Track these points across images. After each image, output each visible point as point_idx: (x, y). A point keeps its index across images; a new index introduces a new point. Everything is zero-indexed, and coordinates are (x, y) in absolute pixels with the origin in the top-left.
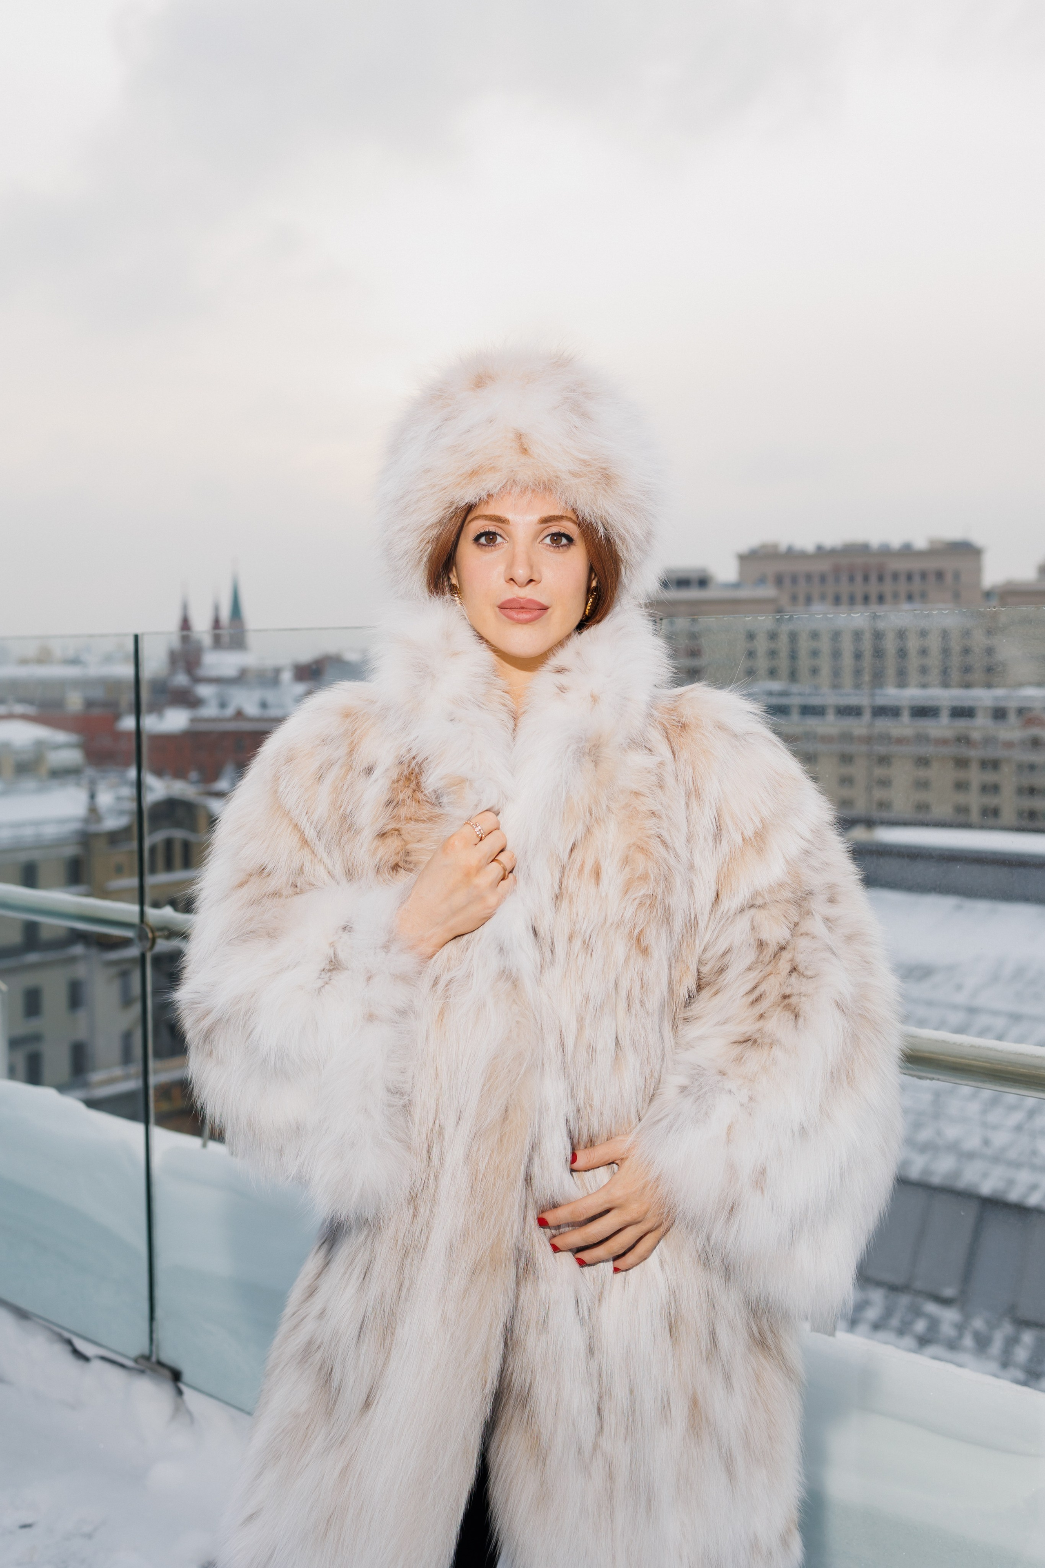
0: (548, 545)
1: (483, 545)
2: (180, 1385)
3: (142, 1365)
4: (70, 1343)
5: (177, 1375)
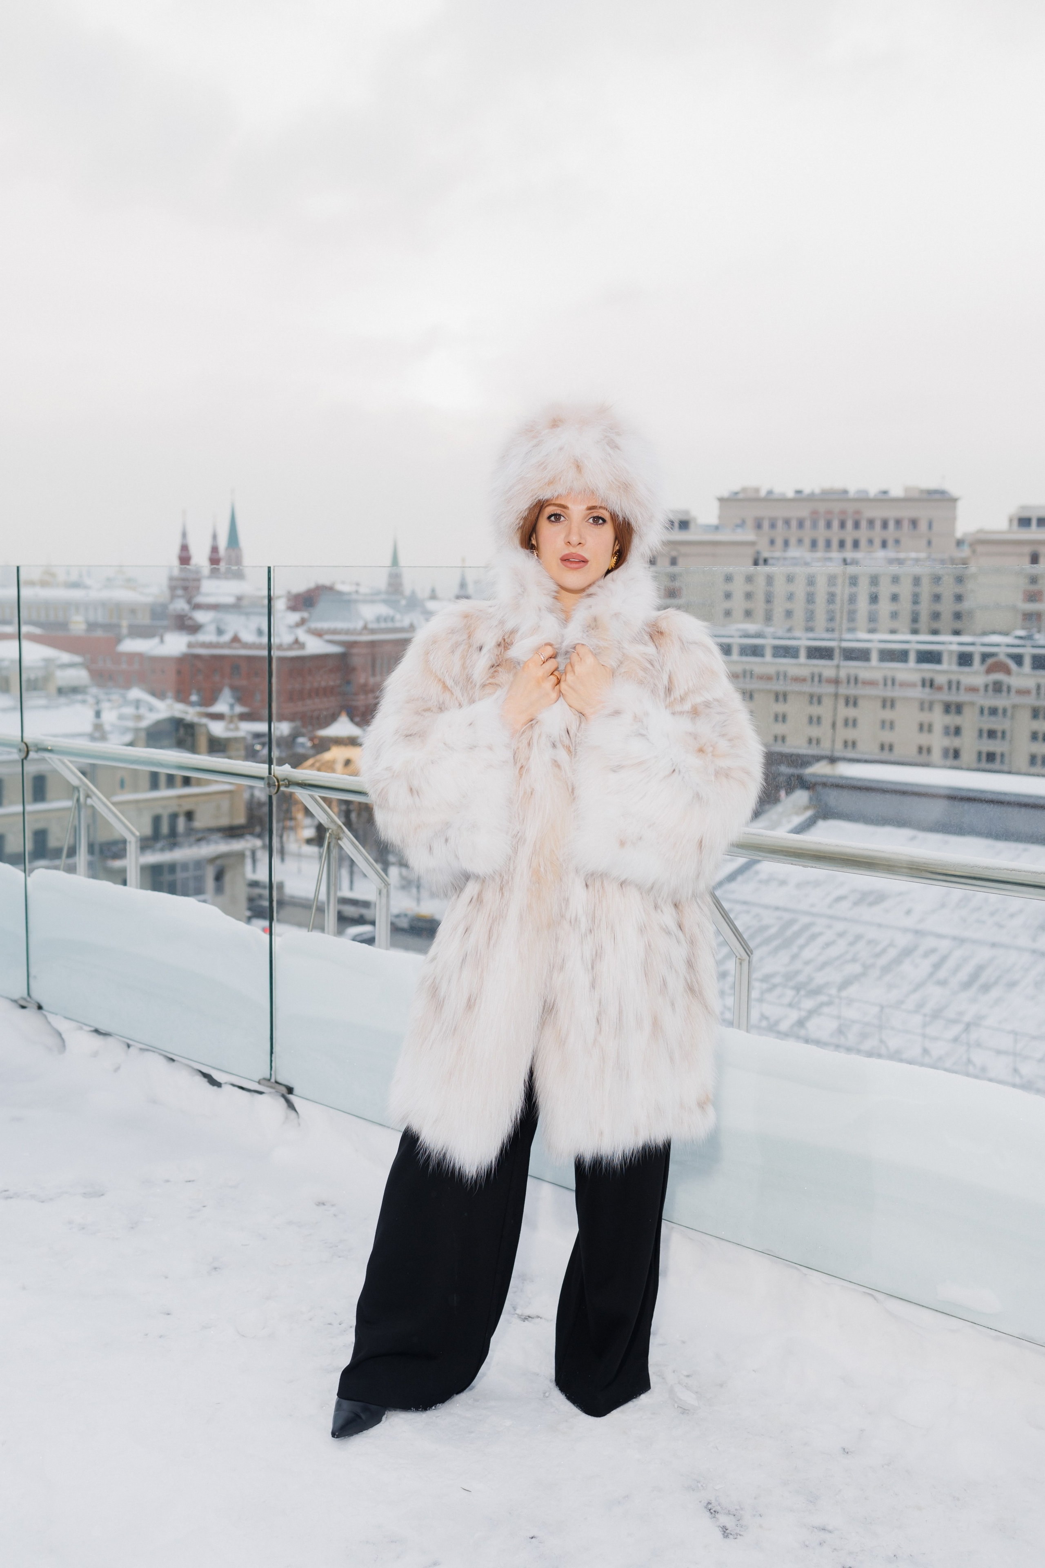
0: (591, 523)
2: (291, 1097)
3: (264, 1085)
4: (206, 1076)
5: (290, 1090)
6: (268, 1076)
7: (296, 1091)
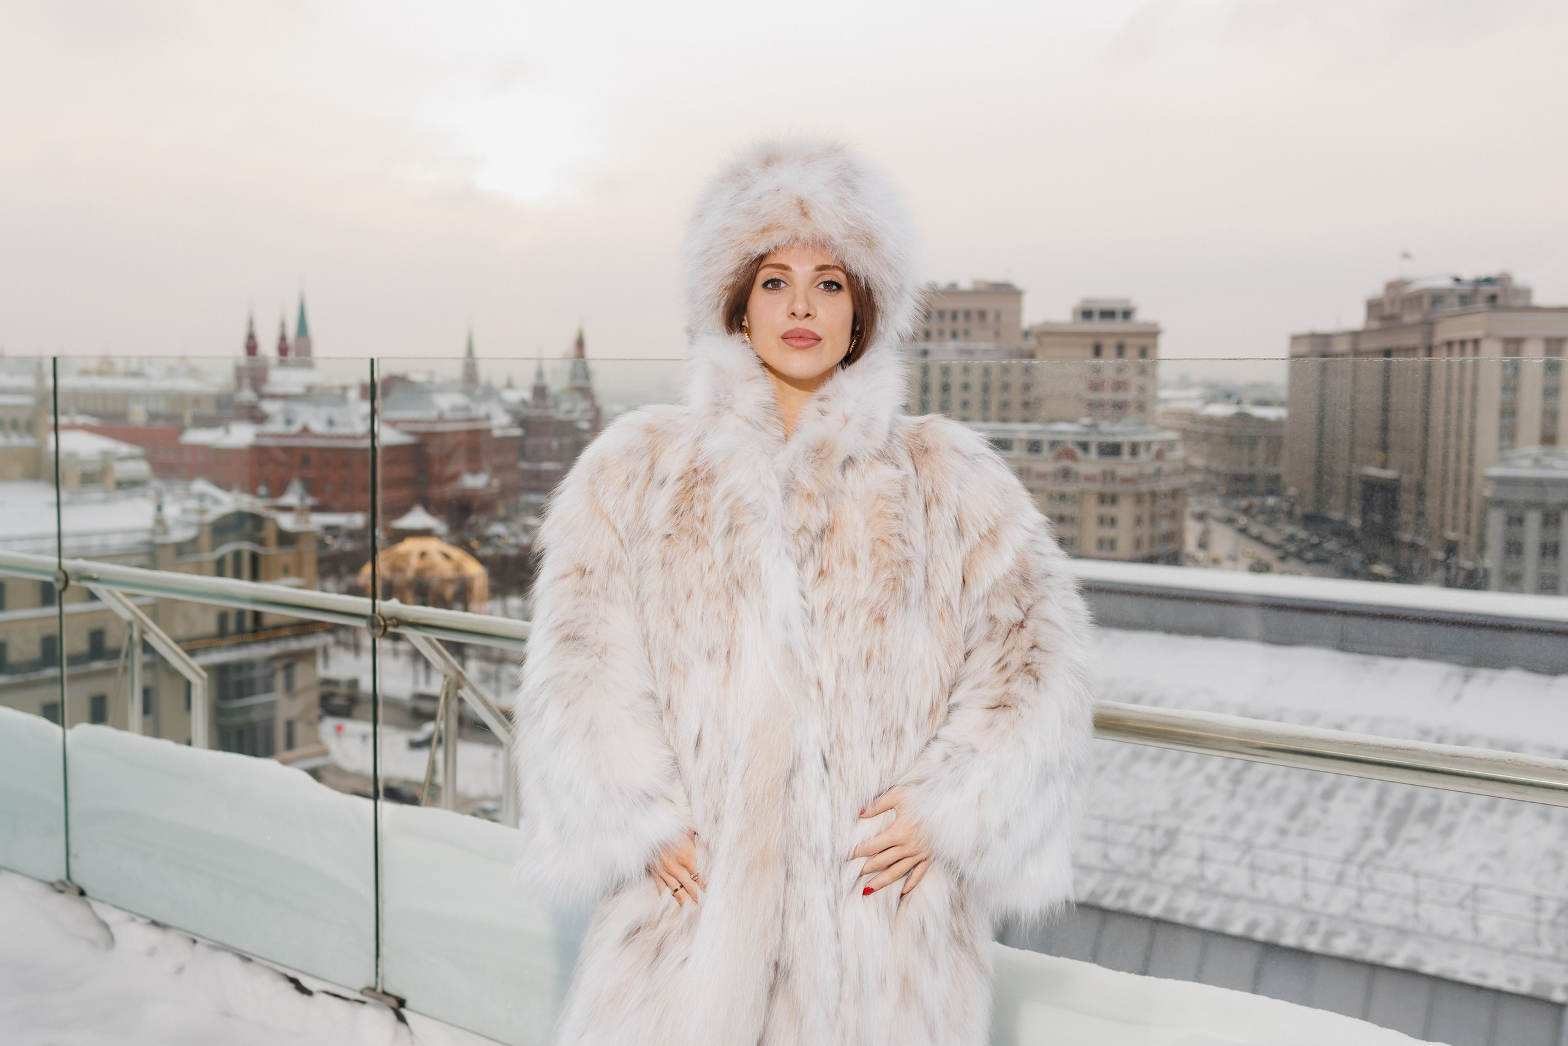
0: (822, 289)
1: (770, 289)
2: (403, 1011)
3: (368, 996)
4: (294, 981)
5: (402, 1003)
6: (372, 984)
7: (410, 1003)
